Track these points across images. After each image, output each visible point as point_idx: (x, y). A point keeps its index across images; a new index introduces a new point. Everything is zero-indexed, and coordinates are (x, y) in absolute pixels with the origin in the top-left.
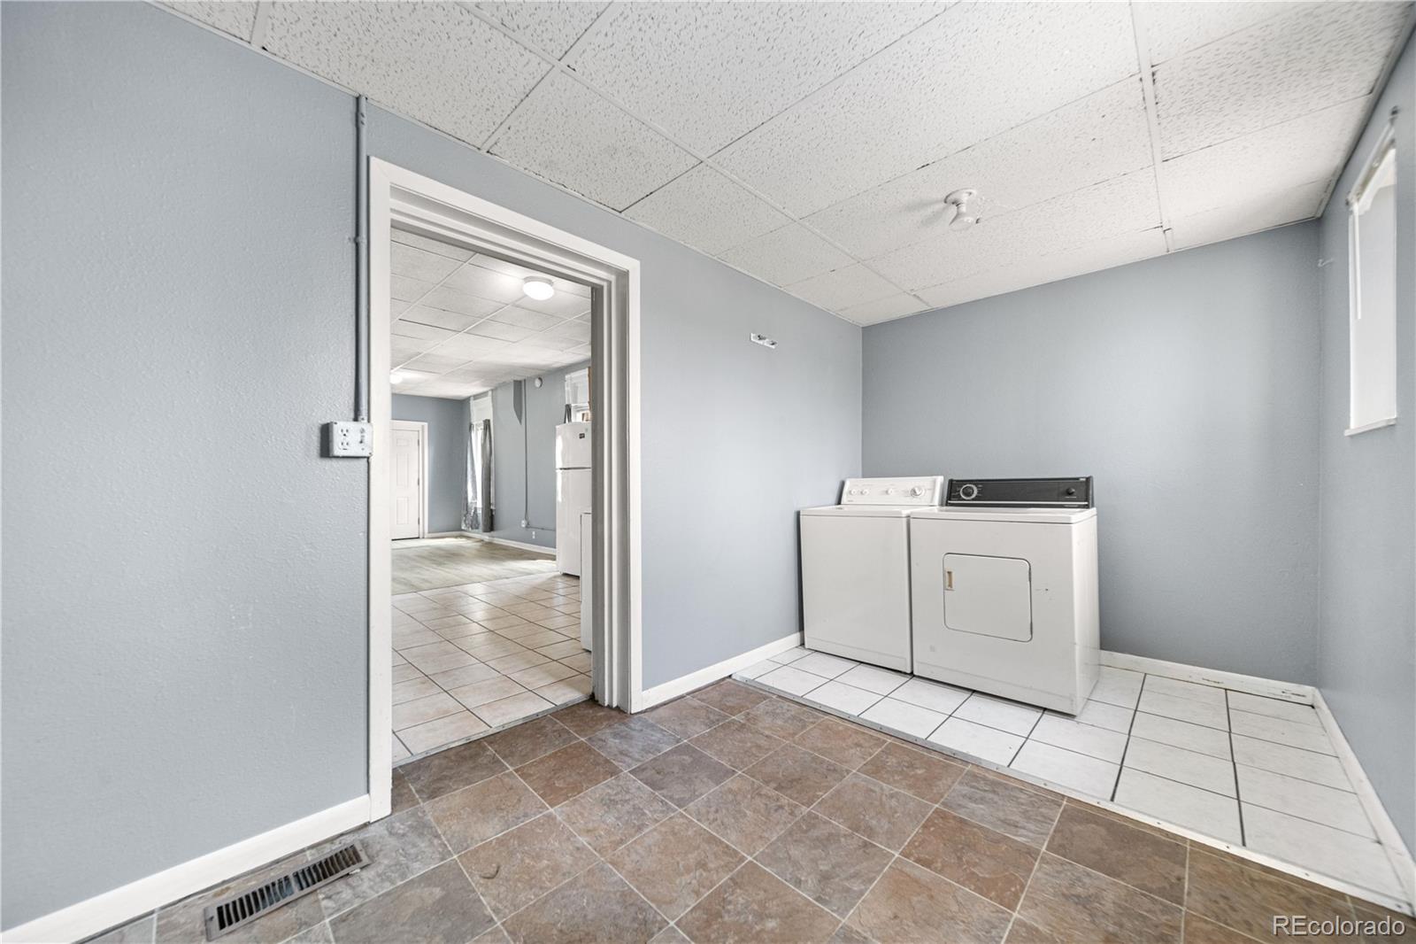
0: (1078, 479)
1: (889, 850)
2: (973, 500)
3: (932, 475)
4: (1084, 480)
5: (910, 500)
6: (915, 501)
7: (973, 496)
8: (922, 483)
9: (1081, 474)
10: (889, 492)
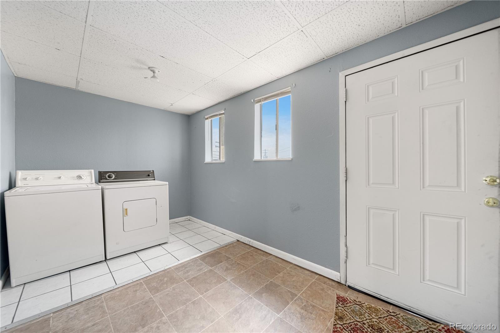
0: (150, 171)
1: (199, 297)
2: (113, 179)
3: (89, 169)
4: (152, 171)
5: (77, 181)
6: (81, 181)
7: (113, 178)
8: (84, 173)
9: (151, 169)
10: (61, 178)
